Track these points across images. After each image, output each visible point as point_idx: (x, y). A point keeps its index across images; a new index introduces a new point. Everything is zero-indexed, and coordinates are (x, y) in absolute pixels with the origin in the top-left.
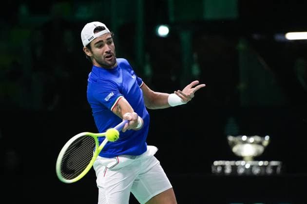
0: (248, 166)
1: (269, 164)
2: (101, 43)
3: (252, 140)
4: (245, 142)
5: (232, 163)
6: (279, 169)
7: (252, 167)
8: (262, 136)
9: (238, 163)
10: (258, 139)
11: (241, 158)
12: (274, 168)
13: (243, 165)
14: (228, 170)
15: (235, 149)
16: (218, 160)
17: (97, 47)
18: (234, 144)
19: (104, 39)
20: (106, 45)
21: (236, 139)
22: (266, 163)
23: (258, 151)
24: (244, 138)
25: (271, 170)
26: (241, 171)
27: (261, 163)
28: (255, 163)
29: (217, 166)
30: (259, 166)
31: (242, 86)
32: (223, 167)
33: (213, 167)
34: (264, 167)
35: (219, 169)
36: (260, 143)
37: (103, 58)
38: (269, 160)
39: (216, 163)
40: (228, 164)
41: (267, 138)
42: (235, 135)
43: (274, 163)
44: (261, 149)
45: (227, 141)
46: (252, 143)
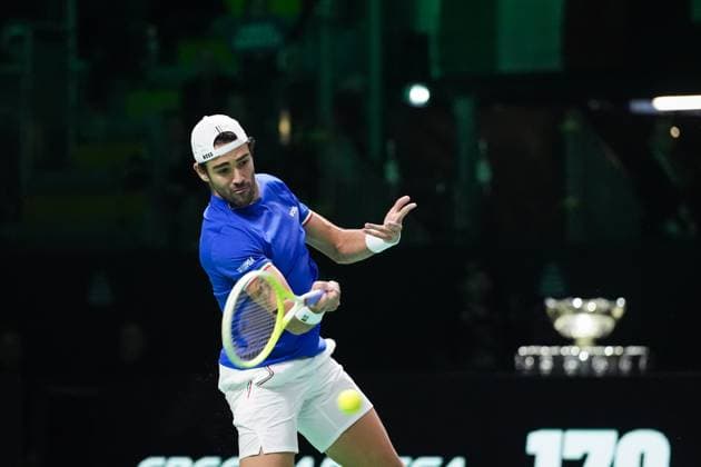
0: (584, 357)
1: (624, 352)
2: (226, 167)
3: (592, 305)
4: (579, 311)
5: (555, 350)
6: (643, 363)
7: (591, 358)
8: (612, 298)
9: (565, 351)
10: (603, 304)
11: (570, 341)
12: (635, 359)
13: (575, 354)
14: (546, 365)
15: (559, 324)
16: (527, 344)
17: (220, 173)
18: (557, 314)
19: (232, 159)
20: (236, 172)
21: (562, 305)
22: (618, 350)
23: (603, 327)
24: (577, 302)
25: (630, 363)
26: (571, 366)
27: (609, 351)
28: (598, 350)
29: (525, 357)
30: (605, 357)
31: (571, 202)
32: (537, 359)
33: (516, 359)
34: (615, 359)
35: (529, 363)
36: (608, 313)
37: (228, 192)
38: (625, 344)
39: (523, 351)
40: (546, 352)
41: (621, 302)
42: (559, 297)
43: (634, 350)
44: (609, 324)
45: (544, 308)
46: (594, 313)
